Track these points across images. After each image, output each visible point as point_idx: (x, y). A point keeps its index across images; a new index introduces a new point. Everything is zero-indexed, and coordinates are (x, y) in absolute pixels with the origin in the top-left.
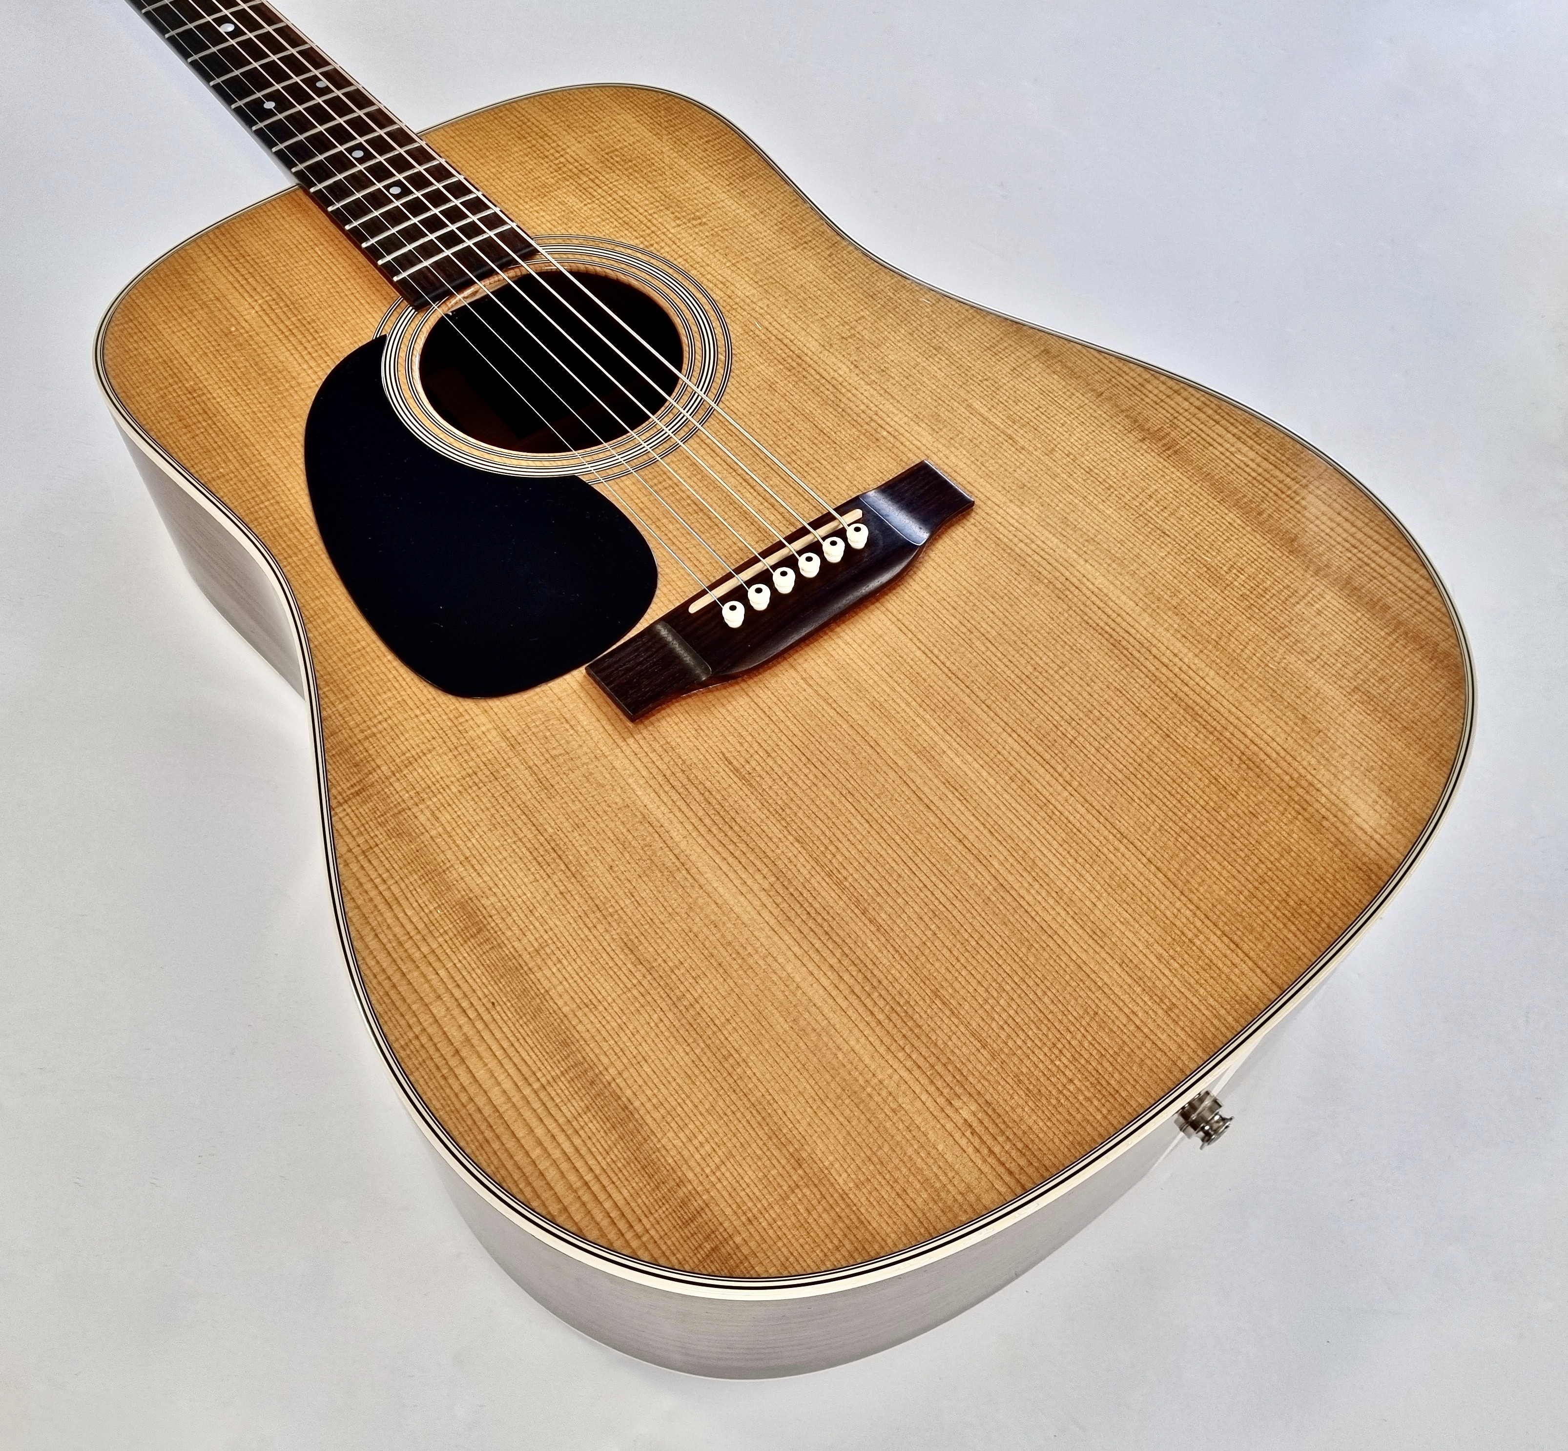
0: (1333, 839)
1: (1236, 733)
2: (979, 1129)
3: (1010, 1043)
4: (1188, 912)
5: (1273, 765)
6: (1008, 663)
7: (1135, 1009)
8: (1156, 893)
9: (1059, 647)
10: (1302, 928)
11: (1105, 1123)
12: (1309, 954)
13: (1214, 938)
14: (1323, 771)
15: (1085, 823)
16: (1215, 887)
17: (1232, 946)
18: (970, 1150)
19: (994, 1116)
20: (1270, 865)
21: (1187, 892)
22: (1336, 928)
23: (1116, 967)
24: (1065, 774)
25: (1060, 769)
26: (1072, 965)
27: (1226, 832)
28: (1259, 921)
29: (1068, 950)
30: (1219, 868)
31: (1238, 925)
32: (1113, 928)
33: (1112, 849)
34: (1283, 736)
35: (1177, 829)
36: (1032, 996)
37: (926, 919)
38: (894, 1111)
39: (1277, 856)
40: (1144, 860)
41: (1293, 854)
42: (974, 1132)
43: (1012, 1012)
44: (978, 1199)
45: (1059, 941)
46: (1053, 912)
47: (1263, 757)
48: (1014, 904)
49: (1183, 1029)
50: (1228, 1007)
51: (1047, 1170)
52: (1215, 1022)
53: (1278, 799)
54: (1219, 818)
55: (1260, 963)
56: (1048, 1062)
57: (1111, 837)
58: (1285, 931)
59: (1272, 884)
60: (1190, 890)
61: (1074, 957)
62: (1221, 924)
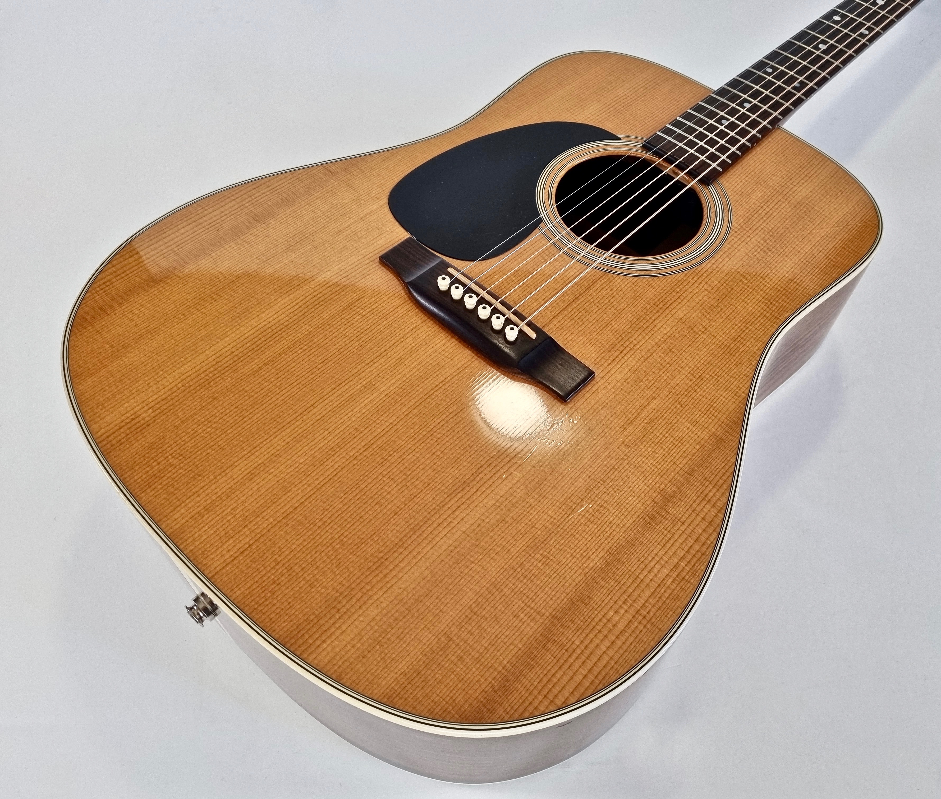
0: (321, 615)
1: (403, 556)
2: (134, 422)
3: (184, 434)
4: (266, 525)
5: (379, 578)
6: (441, 424)
7: (201, 497)
8: (279, 507)
9: (458, 451)
10: (254, 592)
11: (132, 481)
12: (235, 596)
13: (247, 540)
14: (376, 612)
15: (327, 468)
16: (284, 541)
17: (242, 550)
18: (123, 418)
19: (141, 428)
20: (300, 574)
21: (280, 524)
22: (254, 614)
23: (230, 486)
24: (362, 457)
25: (365, 454)
26: (231, 463)
27: (324, 548)
28: (259, 566)
29: (240, 461)
30: (297, 543)
31: (257, 553)
32: (255, 484)
33: (309, 482)
34: (403, 586)
35: (325, 519)
36: (212, 443)
37: (261, 392)
38: (148, 384)
39: (308, 578)
40: (302, 501)
41: (309, 589)
42: (133, 419)
43: (202, 434)
44: (96, 423)
45: (246, 456)
46: (266, 453)
47: (385, 572)
48: (271, 433)
49: (187, 521)
50: (200, 547)
51: (108, 453)
52: (191, 539)
53: (352, 581)
54: (334, 544)
55: (230, 566)
56: (171, 452)
57: (318, 482)
58: (252, 582)
59: (286, 575)
60: (281, 526)
61: (236, 464)
62: (257, 544)
